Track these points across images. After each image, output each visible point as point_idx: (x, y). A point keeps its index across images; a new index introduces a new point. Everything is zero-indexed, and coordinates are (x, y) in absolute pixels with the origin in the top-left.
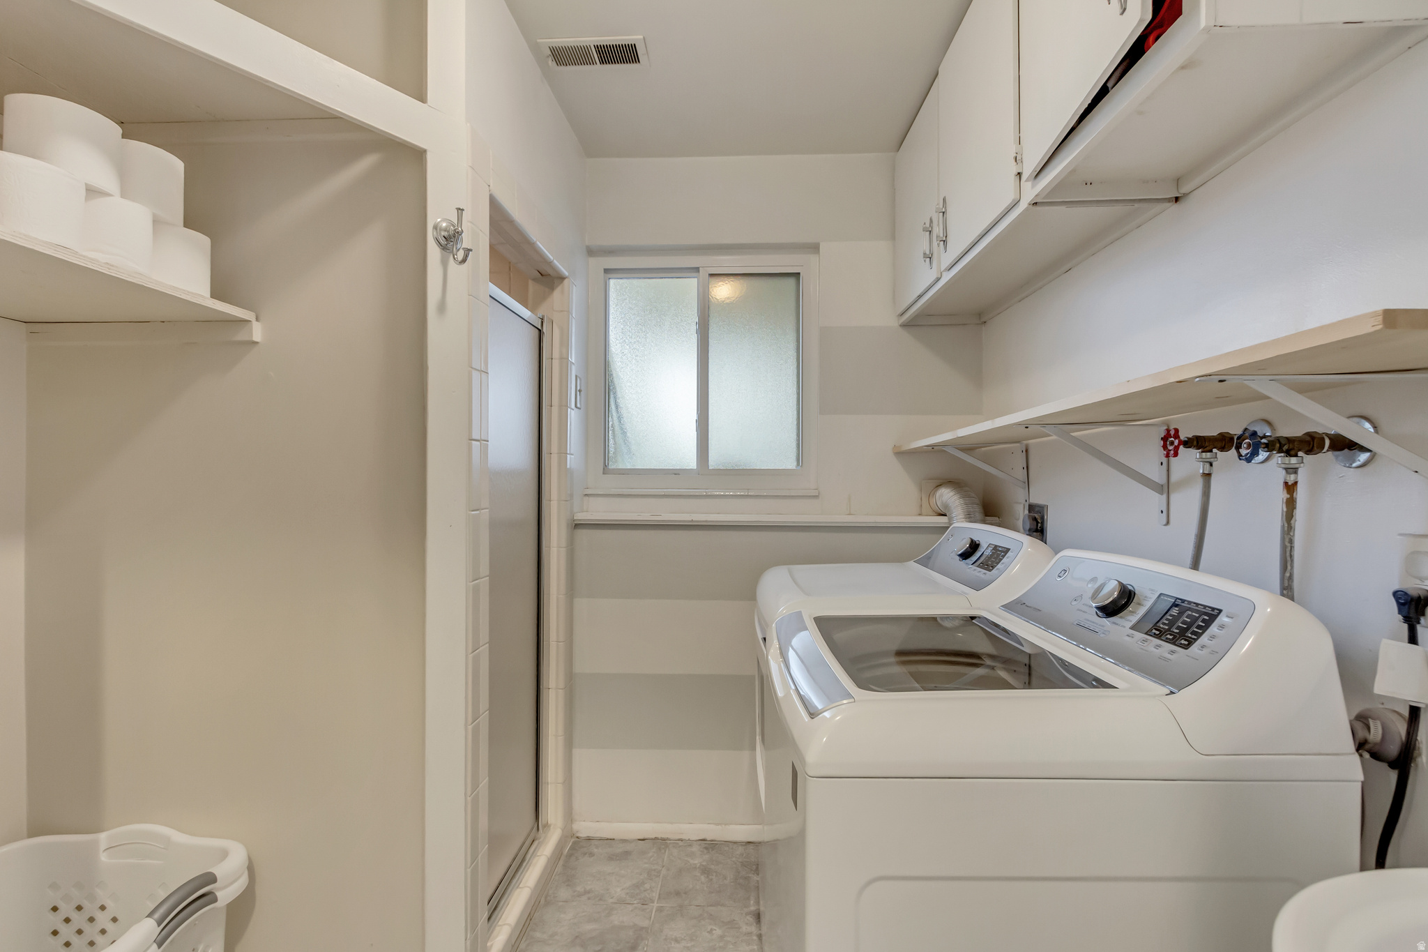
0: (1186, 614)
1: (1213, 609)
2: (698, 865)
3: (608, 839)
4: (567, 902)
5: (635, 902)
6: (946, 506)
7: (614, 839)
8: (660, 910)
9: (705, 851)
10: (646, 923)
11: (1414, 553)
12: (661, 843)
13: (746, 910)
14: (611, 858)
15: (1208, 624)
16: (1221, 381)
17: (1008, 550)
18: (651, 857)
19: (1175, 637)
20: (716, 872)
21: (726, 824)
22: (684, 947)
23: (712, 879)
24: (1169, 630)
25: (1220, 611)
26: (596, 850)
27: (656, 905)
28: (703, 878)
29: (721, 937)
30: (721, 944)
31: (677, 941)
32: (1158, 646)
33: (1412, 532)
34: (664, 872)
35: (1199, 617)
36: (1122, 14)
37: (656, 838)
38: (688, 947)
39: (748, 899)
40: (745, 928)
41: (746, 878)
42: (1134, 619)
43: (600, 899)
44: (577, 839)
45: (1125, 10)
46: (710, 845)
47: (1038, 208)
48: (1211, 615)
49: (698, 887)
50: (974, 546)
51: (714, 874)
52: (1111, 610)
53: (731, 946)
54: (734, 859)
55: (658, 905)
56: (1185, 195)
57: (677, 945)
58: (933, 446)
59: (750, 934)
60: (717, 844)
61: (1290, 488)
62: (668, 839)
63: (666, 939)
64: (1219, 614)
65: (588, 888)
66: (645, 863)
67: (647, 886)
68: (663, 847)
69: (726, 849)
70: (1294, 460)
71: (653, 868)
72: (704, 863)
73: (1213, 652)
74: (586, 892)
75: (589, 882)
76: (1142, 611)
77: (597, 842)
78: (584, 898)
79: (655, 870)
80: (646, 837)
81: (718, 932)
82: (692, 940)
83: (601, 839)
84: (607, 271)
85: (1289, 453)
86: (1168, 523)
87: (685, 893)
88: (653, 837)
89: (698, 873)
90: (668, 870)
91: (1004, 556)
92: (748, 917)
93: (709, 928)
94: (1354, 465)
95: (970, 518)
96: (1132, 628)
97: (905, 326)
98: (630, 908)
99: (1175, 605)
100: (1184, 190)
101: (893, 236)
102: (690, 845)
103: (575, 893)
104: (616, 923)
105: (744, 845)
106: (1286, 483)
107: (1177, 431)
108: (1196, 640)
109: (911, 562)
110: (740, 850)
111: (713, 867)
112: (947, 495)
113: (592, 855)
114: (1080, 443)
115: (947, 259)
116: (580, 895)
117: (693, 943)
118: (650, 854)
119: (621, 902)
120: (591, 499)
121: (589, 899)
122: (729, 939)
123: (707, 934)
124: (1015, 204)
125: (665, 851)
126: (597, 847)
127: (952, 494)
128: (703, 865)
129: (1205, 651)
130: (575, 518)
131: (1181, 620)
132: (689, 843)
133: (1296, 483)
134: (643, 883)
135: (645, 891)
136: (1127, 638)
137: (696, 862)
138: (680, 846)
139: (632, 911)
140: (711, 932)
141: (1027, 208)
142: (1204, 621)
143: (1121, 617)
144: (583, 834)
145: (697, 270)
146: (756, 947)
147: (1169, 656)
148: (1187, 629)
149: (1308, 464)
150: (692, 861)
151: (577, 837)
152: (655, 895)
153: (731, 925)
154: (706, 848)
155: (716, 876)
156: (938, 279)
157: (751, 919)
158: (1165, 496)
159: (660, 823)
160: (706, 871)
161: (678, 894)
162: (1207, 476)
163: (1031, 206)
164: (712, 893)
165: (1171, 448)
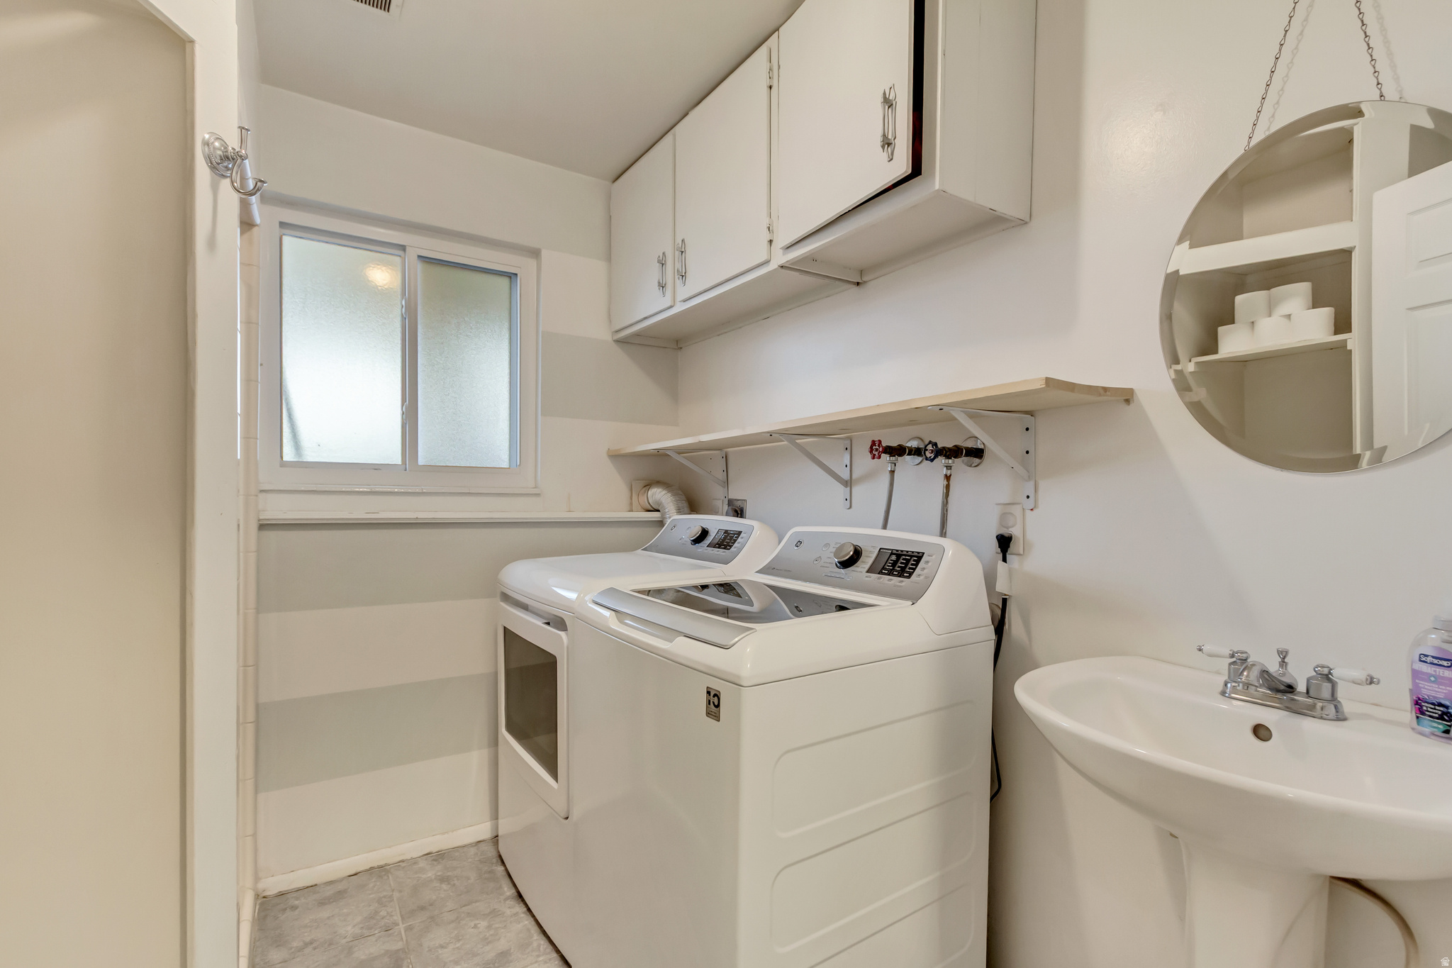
0: (902, 558)
1: (918, 553)
2: (433, 877)
3: (308, 887)
4: (286, 961)
5: (376, 932)
6: (659, 503)
7: (316, 885)
8: (409, 929)
9: (435, 863)
10: (399, 945)
11: (1004, 514)
12: (380, 871)
13: (502, 898)
14: (322, 903)
15: (918, 562)
16: (940, 409)
17: (740, 532)
18: (374, 886)
19: (899, 573)
20: (456, 877)
21: (453, 831)
22: (454, 949)
23: (454, 885)
24: (893, 569)
25: (924, 553)
26: (297, 902)
27: (402, 927)
28: (444, 886)
29: (489, 927)
30: (491, 932)
31: (442, 947)
32: (890, 580)
33: (1002, 502)
34: (396, 895)
35: (910, 559)
36: (889, 161)
37: (372, 868)
38: (457, 948)
39: (501, 887)
40: (508, 912)
41: (490, 872)
42: (867, 566)
43: (330, 944)
44: (265, 899)
45: (892, 159)
46: (438, 857)
47: (783, 270)
48: (919, 557)
49: (443, 896)
50: (704, 533)
51: (455, 879)
52: (847, 564)
53: (502, 930)
54: (470, 860)
55: (404, 926)
56: (865, 282)
57: (445, 950)
58: (658, 450)
59: (516, 914)
60: (445, 853)
61: (948, 478)
62: (386, 865)
63: (430, 950)
64: (923, 555)
65: (308, 939)
66: (370, 894)
67: (383, 913)
68: (384, 873)
69: (457, 854)
70: (950, 461)
71: (382, 895)
72: (439, 874)
73: (926, 578)
74: (306, 945)
75: (306, 934)
76: (870, 561)
77: (295, 895)
78: (308, 950)
79: (385, 897)
80: (358, 871)
81: (483, 924)
82: (459, 940)
83: (299, 890)
84: (283, 225)
85: (948, 457)
86: (851, 507)
87: (431, 905)
88: (368, 868)
89: (436, 884)
90: (400, 891)
91: (738, 537)
92: (508, 902)
93: (472, 924)
94: (973, 465)
95: (680, 511)
96: (867, 572)
97: (618, 341)
98: (373, 939)
99: (892, 554)
100: (865, 279)
101: (609, 258)
102: (415, 863)
103: (293, 950)
104: (363, 957)
105: (476, 845)
106: (946, 475)
107: (880, 441)
108: (913, 572)
109: (639, 551)
110: (473, 850)
111: (449, 874)
112: (658, 495)
113: (294, 908)
114: (802, 449)
115: (683, 292)
116: (301, 949)
117: (461, 943)
118: (371, 885)
119: (357, 938)
120: (269, 496)
121: (315, 949)
122: (497, 926)
123: (473, 930)
124: (767, 262)
125: (388, 876)
126: (297, 899)
127: (664, 492)
128: (439, 876)
129: (922, 578)
130: (261, 518)
131: (899, 562)
132: (414, 861)
133: (951, 475)
134: (376, 913)
135: (383, 918)
136: (867, 579)
137: (429, 875)
138: (404, 867)
139: (376, 941)
140: (475, 926)
141: (775, 270)
142: (914, 560)
143: (857, 566)
144: (272, 891)
145: (403, 248)
146: (526, 922)
147: (900, 584)
148: (905, 567)
149: (959, 463)
150: (424, 876)
151: (264, 897)
152: (397, 918)
153: (494, 913)
154: (434, 860)
155: (458, 880)
156: (671, 307)
157: (512, 903)
158: (849, 488)
159: (375, 850)
160: (443, 879)
161: (422, 908)
162: (892, 472)
163: (779, 268)
164: (461, 895)
165: (876, 453)
